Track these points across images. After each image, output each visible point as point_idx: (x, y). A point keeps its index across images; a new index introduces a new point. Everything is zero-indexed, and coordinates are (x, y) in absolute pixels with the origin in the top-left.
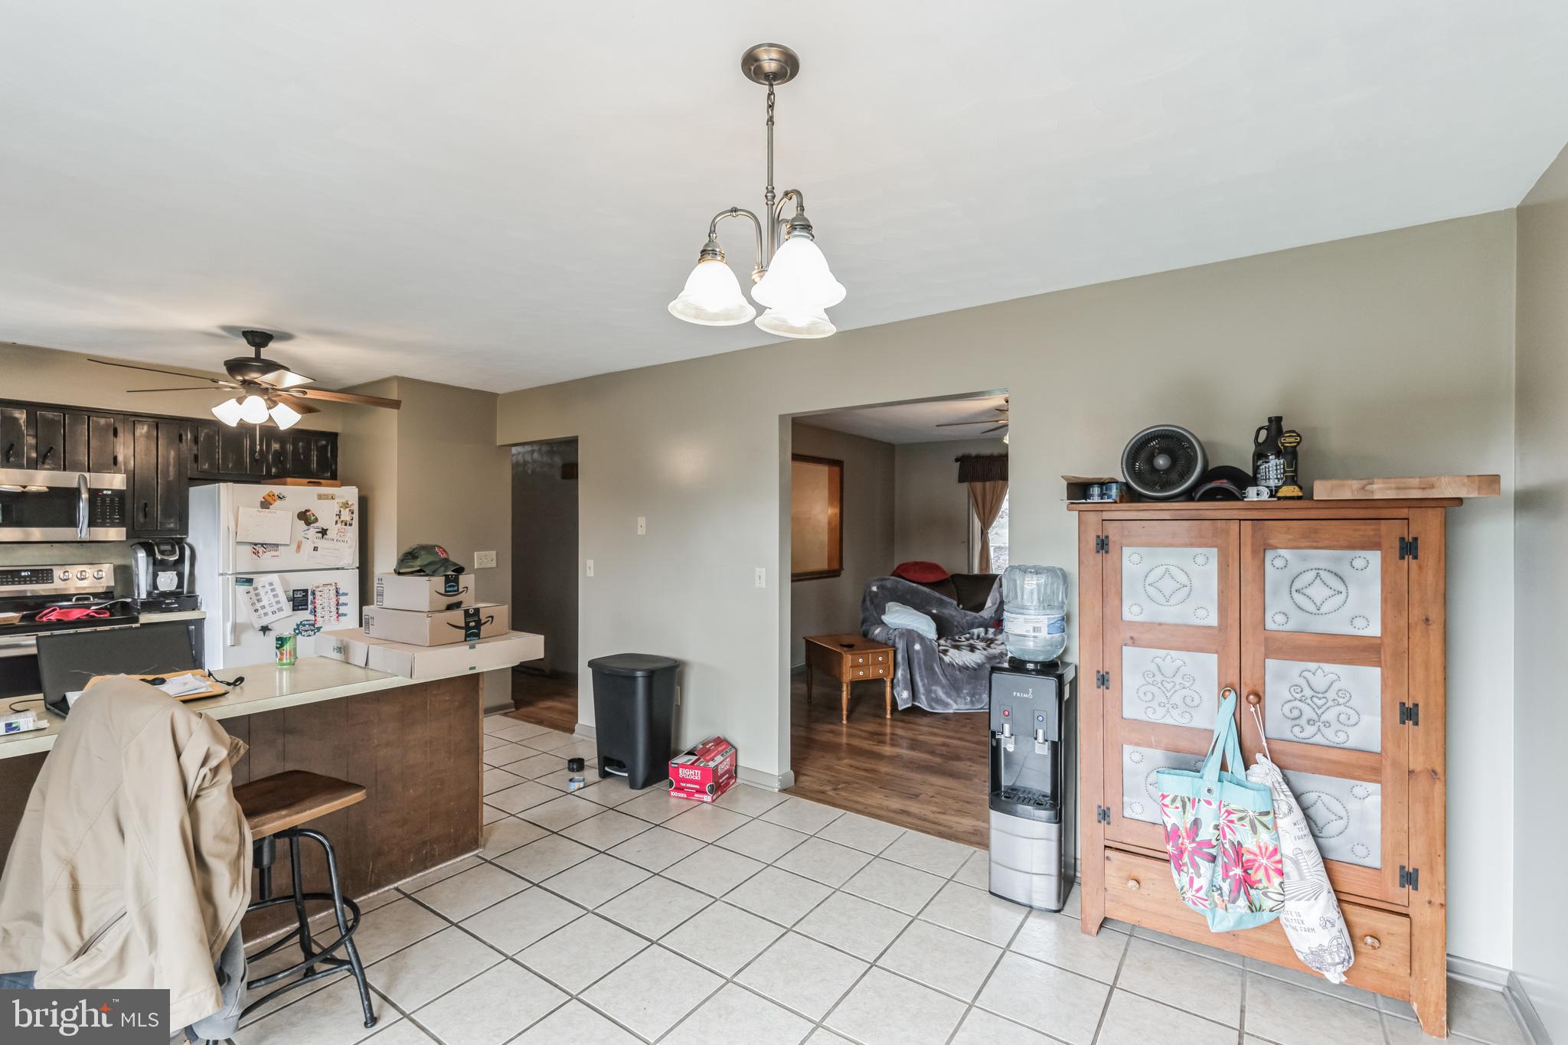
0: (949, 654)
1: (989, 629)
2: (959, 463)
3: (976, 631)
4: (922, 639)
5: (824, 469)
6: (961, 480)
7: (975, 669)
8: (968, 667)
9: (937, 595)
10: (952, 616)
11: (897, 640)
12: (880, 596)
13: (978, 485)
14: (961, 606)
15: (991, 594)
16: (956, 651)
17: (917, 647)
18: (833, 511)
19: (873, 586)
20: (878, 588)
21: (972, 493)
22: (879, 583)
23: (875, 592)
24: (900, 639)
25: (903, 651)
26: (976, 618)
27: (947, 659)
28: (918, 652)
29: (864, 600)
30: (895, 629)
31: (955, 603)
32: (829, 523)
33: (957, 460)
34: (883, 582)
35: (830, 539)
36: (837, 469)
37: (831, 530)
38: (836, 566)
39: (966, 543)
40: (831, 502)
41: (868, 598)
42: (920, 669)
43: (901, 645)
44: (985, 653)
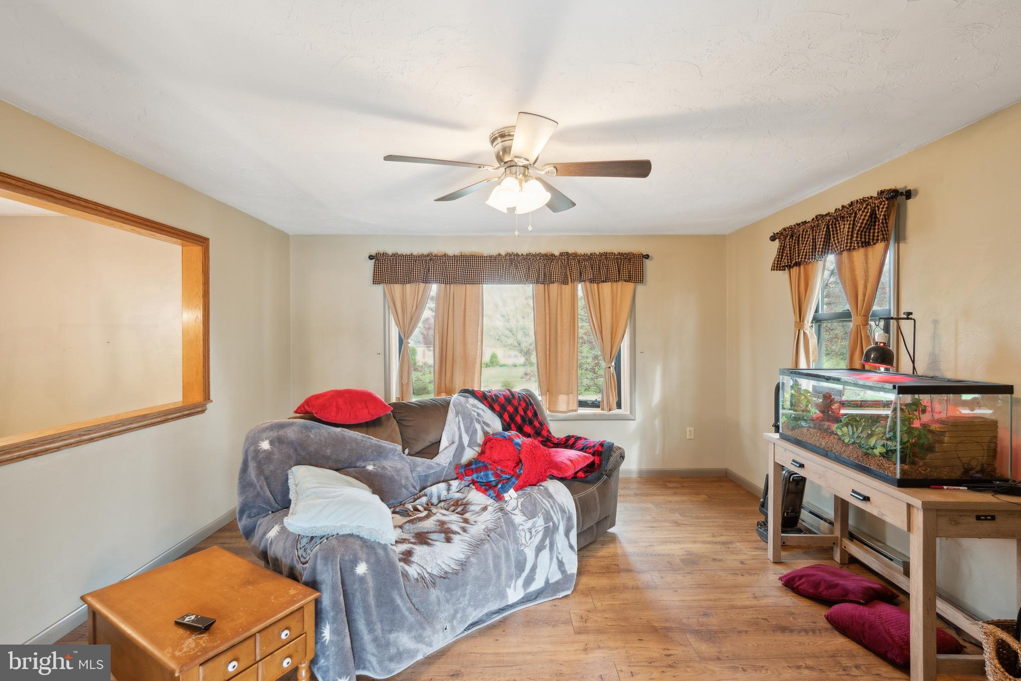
0: (415, 558)
1: (452, 482)
2: (374, 260)
3: (434, 490)
4: (370, 547)
5: (173, 249)
6: (377, 280)
7: (456, 573)
8: (446, 573)
9: (374, 440)
10: (398, 471)
11: (319, 567)
12: (277, 456)
13: (397, 288)
14: (407, 451)
15: (446, 428)
16: (425, 548)
17: (362, 569)
18: (193, 316)
19: (263, 440)
20: (271, 443)
21: (390, 301)
22: (274, 434)
23: (265, 451)
24: (326, 564)
25: (334, 587)
26: (430, 467)
27: (413, 571)
28: (362, 579)
29: (244, 469)
30: (312, 538)
31: (399, 448)
32: (185, 332)
33: (371, 257)
34: (281, 433)
35: (186, 358)
36: (197, 250)
37: (187, 344)
38: (198, 397)
39: (382, 356)
40: (187, 301)
41: (252, 465)
42: (367, 611)
43: (328, 576)
44: (466, 537)
